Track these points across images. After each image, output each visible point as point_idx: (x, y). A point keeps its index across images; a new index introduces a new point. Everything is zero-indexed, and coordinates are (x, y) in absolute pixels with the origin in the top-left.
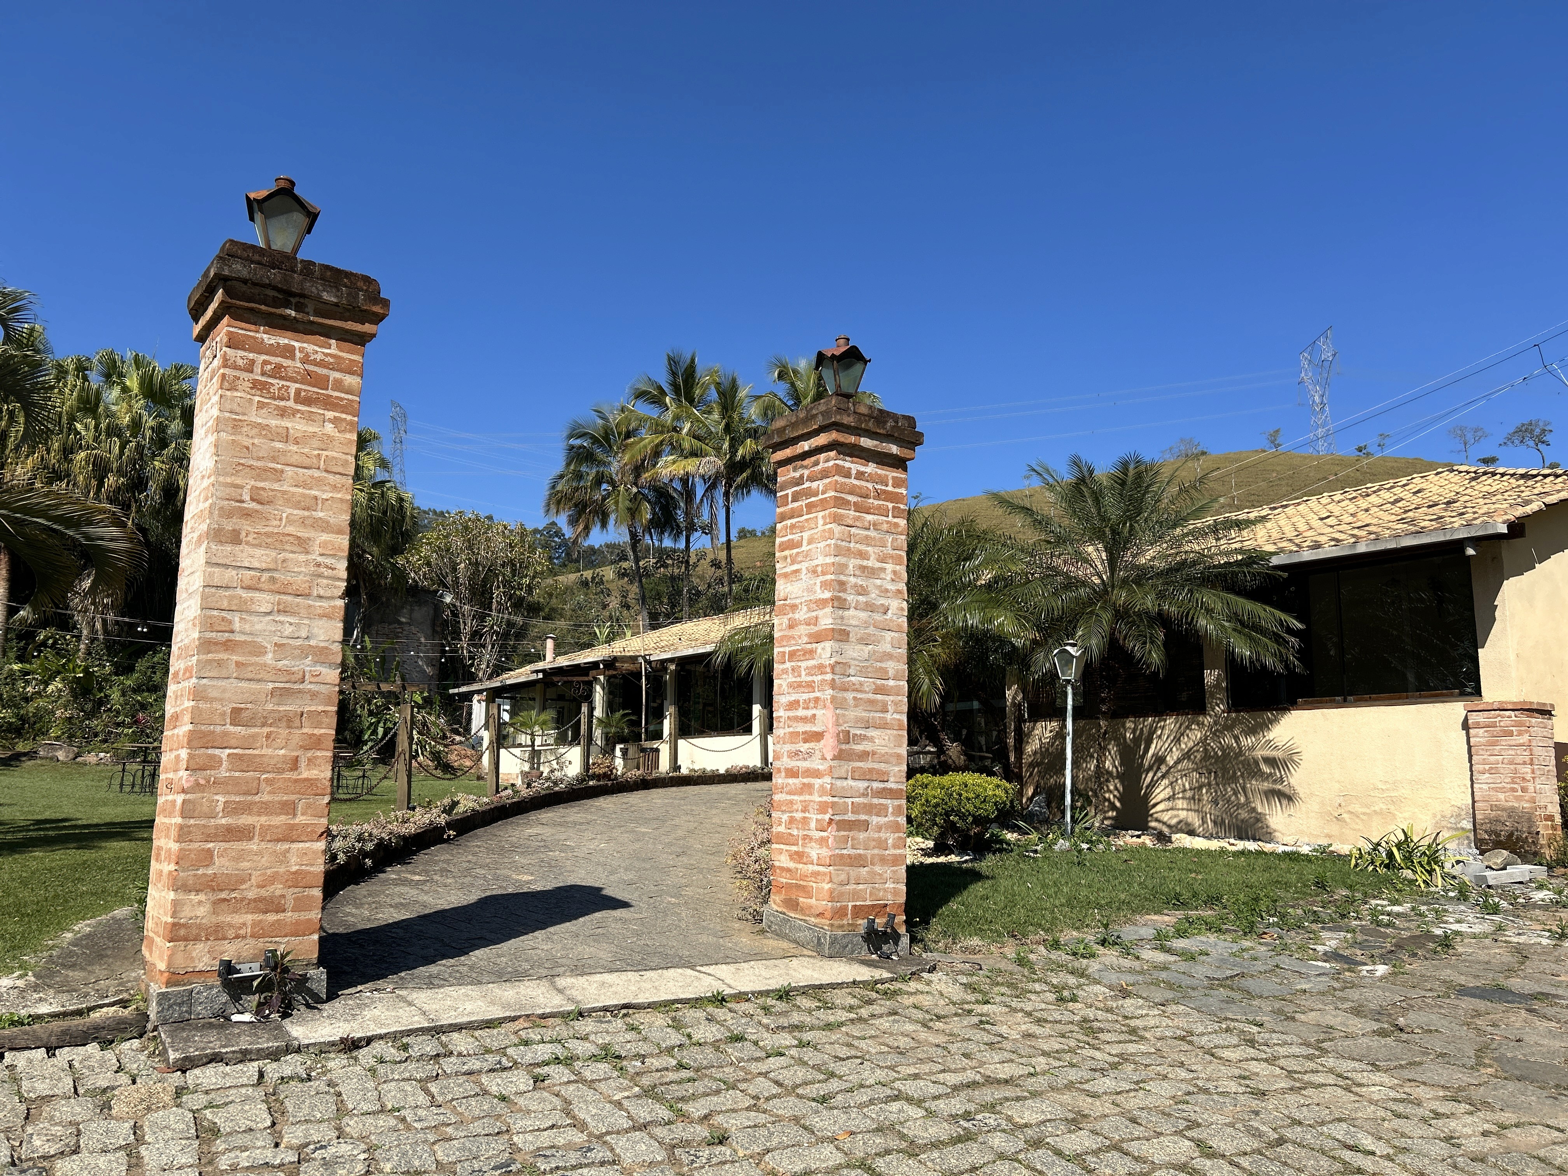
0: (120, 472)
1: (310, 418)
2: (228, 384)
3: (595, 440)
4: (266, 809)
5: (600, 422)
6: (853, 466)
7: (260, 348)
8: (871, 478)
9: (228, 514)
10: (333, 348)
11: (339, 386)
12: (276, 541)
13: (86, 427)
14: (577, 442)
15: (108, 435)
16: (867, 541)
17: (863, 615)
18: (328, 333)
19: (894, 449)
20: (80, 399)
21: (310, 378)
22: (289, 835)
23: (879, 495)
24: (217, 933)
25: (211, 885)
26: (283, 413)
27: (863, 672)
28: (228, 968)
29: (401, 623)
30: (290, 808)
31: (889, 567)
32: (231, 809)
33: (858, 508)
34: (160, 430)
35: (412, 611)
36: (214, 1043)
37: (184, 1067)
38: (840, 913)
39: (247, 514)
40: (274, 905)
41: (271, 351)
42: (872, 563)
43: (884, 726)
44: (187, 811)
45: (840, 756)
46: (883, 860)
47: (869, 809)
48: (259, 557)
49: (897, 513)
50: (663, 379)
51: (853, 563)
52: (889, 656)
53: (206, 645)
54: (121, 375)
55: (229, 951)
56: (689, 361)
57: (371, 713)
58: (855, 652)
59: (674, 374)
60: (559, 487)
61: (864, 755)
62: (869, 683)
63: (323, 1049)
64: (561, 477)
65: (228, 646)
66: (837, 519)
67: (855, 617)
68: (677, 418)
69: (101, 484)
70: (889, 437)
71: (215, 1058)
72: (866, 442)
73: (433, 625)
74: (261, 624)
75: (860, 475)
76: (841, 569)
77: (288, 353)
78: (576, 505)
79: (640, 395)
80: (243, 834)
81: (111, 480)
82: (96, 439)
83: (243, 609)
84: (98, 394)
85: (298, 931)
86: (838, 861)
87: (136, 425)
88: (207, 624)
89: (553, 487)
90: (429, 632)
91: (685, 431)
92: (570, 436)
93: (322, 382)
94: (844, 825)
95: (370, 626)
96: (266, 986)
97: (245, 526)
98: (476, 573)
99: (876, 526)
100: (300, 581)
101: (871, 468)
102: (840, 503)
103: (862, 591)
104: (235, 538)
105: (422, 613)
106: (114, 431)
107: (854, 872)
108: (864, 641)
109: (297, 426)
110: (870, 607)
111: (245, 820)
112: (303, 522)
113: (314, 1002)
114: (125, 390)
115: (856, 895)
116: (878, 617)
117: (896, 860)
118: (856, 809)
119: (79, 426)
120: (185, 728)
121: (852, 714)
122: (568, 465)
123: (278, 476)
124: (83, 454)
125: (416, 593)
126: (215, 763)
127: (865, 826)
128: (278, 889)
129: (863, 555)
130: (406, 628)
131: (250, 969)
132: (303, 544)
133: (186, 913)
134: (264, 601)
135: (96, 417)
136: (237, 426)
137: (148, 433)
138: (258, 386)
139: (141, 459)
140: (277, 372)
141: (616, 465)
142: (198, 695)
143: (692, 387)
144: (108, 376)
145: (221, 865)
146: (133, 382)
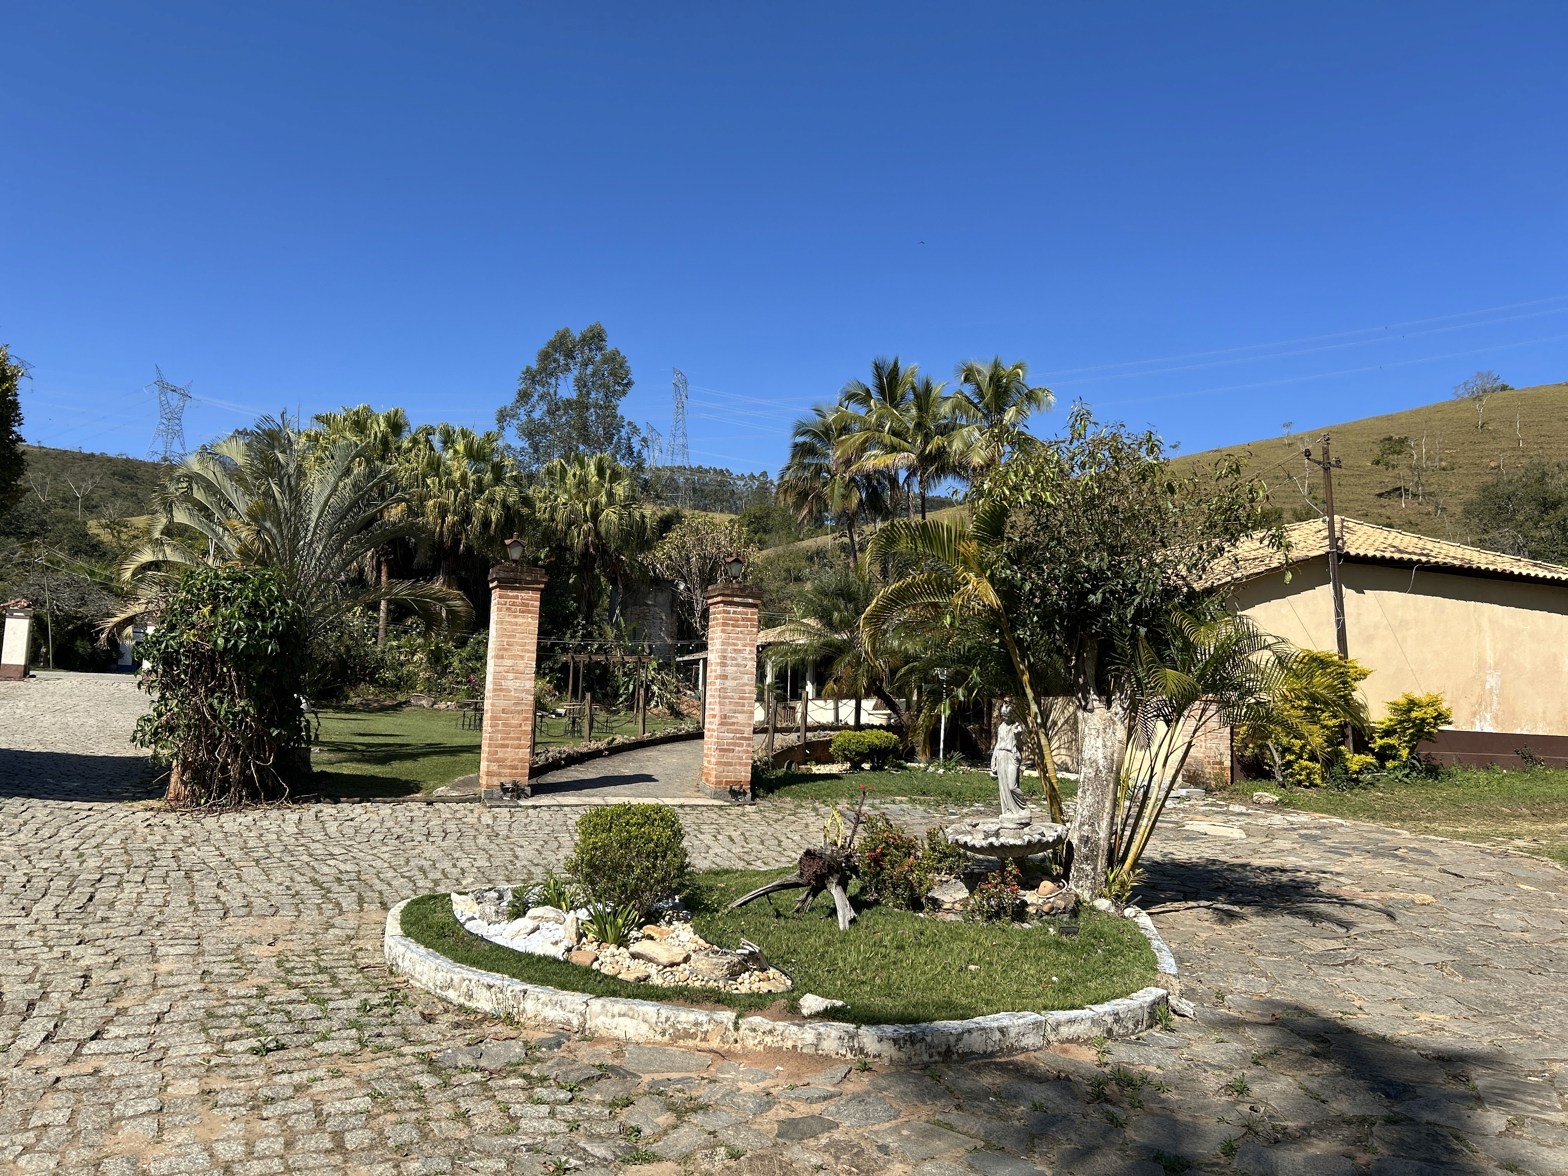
0: (455, 513)
1: (523, 617)
2: (499, 610)
3: (815, 435)
4: (512, 739)
5: (818, 419)
6: (731, 609)
7: (509, 597)
8: (740, 613)
9: (500, 650)
10: (531, 593)
11: (532, 606)
12: (514, 657)
13: (433, 483)
14: (800, 439)
15: (447, 488)
16: (737, 639)
17: (735, 668)
18: (528, 589)
19: (750, 601)
20: (428, 464)
21: (524, 605)
22: (519, 747)
23: (743, 620)
24: (499, 775)
25: (497, 761)
26: (515, 617)
27: (733, 691)
28: (502, 784)
29: (648, 605)
30: (519, 739)
31: (748, 649)
32: (503, 739)
33: (733, 626)
34: (479, 482)
35: (656, 596)
36: (498, 803)
37: (491, 807)
38: (720, 783)
39: (506, 650)
40: (515, 767)
41: (512, 597)
42: (740, 647)
43: (743, 712)
44: (491, 739)
45: (721, 724)
46: (740, 764)
47: (735, 744)
48: (508, 662)
49: (752, 626)
50: (870, 382)
51: (730, 648)
52: (747, 684)
53: (495, 690)
54: (453, 442)
55: (503, 780)
56: (891, 366)
57: (625, 674)
58: (729, 683)
59: (880, 378)
60: (786, 478)
61: (733, 724)
62: (736, 696)
63: (527, 807)
64: (789, 468)
65: (501, 690)
66: (723, 631)
67: (730, 670)
68: (880, 417)
69: (443, 521)
70: (748, 596)
71: (499, 806)
72: (736, 599)
73: (672, 606)
74: (510, 683)
75: (735, 613)
76: (725, 651)
77: (517, 597)
78: (799, 494)
79: (851, 397)
80: (506, 746)
81: (449, 519)
82: (439, 490)
83: (505, 679)
84: (439, 458)
85: (522, 775)
86: (718, 763)
87: (464, 477)
88: (495, 684)
89: (782, 477)
90: (669, 611)
91: (887, 428)
92: (797, 434)
93: (527, 605)
94: (721, 750)
95: (626, 608)
96: (513, 791)
97: (505, 653)
98: (704, 564)
99: (742, 632)
100: (521, 669)
101: (740, 609)
102: (724, 624)
103: (735, 659)
104: (502, 657)
105: (663, 598)
106: (450, 484)
107: (726, 768)
108: (734, 679)
109: (520, 620)
110: (738, 665)
111: (506, 742)
112: (522, 651)
113: (527, 797)
114: (456, 452)
115: (726, 777)
116: (742, 669)
117: (746, 765)
118: (728, 744)
119: (429, 481)
120: (489, 715)
121: (728, 708)
122: (793, 456)
123: (514, 637)
124: (431, 502)
125: (659, 583)
126: (498, 725)
127: (733, 751)
128: (516, 763)
129: (734, 644)
130: (652, 609)
131: (509, 786)
132: (522, 657)
133: (491, 769)
134: (511, 676)
135: (437, 475)
136: (502, 623)
137: (471, 485)
138: (508, 609)
139: (467, 502)
140: (514, 604)
141: (834, 456)
142: (493, 705)
143: (896, 387)
144: (445, 443)
145: (500, 755)
146: (460, 447)
